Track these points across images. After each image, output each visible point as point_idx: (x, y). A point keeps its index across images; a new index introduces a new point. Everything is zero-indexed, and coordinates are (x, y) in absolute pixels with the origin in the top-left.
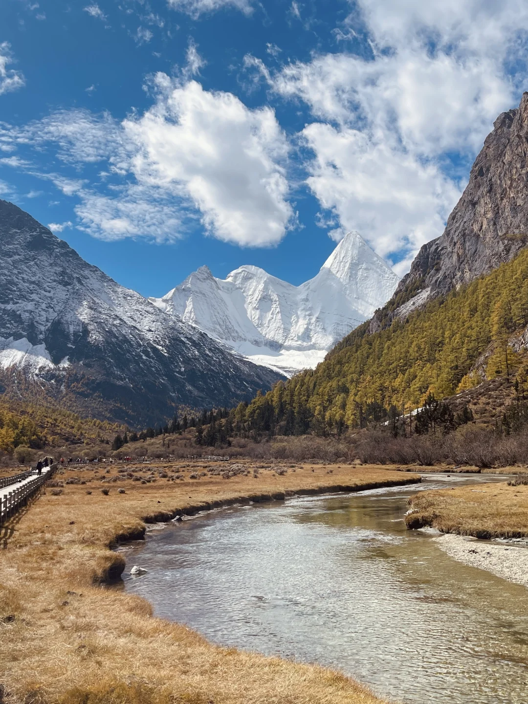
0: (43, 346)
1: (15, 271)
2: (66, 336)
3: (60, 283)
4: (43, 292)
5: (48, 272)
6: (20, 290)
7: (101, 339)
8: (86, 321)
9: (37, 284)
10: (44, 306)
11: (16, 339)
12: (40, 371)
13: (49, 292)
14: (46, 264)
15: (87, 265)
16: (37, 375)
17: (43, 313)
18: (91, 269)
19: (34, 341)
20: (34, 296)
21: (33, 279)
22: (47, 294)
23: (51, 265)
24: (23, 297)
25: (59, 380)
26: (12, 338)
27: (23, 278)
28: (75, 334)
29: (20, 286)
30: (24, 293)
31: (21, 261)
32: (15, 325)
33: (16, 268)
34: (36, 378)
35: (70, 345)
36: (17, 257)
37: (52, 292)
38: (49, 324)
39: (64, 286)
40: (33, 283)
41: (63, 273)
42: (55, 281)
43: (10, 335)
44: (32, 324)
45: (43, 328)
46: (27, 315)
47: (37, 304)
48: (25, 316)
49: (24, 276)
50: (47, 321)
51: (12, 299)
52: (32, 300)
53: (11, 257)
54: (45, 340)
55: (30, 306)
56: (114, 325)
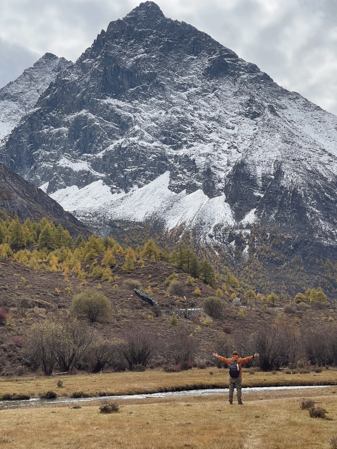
0: (223, 197)
1: (191, 107)
2: (252, 182)
3: (246, 116)
4: (225, 129)
5: (232, 103)
6: (195, 129)
7: (300, 181)
8: (280, 159)
9: (217, 120)
10: (225, 147)
11: (189, 192)
12: (215, 230)
13: (233, 128)
14: (230, 94)
15: (284, 92)
16: (211, 236)
17: (223, 156)
18: (291, 96)
19: (210, 192)
20: (213, 136)
21: (213, 114)
22: (230, 131)
23: (235, 94)
24: (199, 138)
25: (240, 242)
26: (184, 191)
27: (200, 115)
28: (265, 178)
29: (195, 124)
30: (200, 133)
31: (198, 94)
32: (188, 174)
33: (191, 103)
34: (209, 240)
35: (257, 194)
36: (193, 90)
37: (237, 128)
38: (230, 169)
39: (252, 118)
40: (213, 119)
41: (251, 102)
42: (240, 114)
43: (182, 187)
44: (209, 170)
45: (222, 175)
46: (203, 159)
47: (217, 145)
48: (201, 161)
49: (202, 112)
50: (228, 165)
51: (186, 142)
52: (210, 141)
53: (185, 90)
54: (225, 190)
55: (207, 148)
56: (320, 163)
